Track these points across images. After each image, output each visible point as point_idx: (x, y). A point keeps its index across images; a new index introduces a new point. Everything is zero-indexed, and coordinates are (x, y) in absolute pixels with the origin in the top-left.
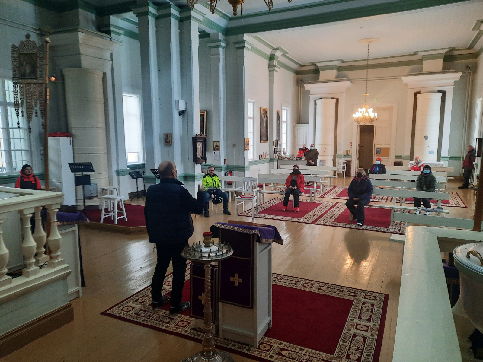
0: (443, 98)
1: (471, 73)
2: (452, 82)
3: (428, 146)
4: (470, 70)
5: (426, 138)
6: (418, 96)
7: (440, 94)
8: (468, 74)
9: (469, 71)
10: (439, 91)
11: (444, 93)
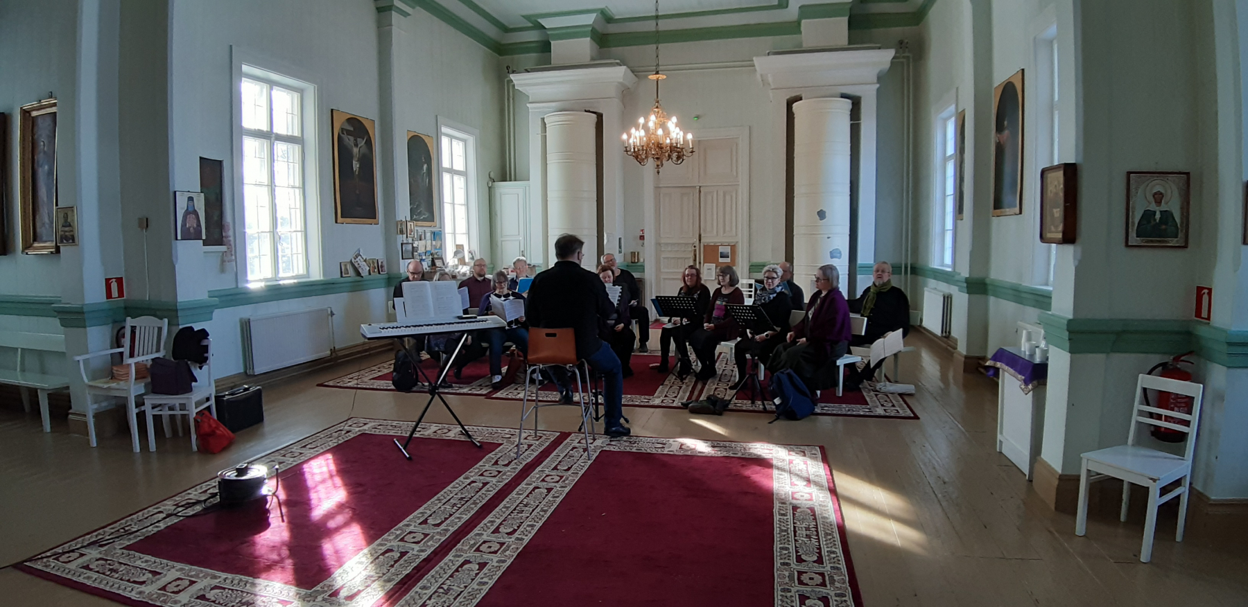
0: (855, 114)
1: (911, 60)
2: (872, 75)
3: (828, 238)
4: (907, 50)
5: (822, 215)
6: (795, 105)
7: (847, 104)
8: (904, 60)
9: (906, 54)
10: (844, 96)
11: (856, 103)
